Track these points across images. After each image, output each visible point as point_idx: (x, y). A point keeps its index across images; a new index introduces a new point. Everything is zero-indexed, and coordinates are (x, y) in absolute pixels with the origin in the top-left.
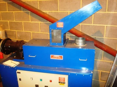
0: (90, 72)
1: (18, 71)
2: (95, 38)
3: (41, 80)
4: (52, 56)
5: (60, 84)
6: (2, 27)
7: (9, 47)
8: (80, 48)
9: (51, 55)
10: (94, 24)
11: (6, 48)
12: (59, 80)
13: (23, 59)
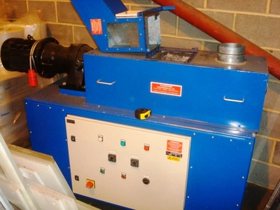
0: (250, 134)
1: (69, 117)
2: (272, 51)
3: (123, 144)
4: (154, 85)
5: (169, 158)
6: (39, 15)
7: (53, 58)
8: (229, 68)
9: (152, 83)
10: (270, 12)
11: (44, 60)
12: (168, 146)
13: (84, 90)
